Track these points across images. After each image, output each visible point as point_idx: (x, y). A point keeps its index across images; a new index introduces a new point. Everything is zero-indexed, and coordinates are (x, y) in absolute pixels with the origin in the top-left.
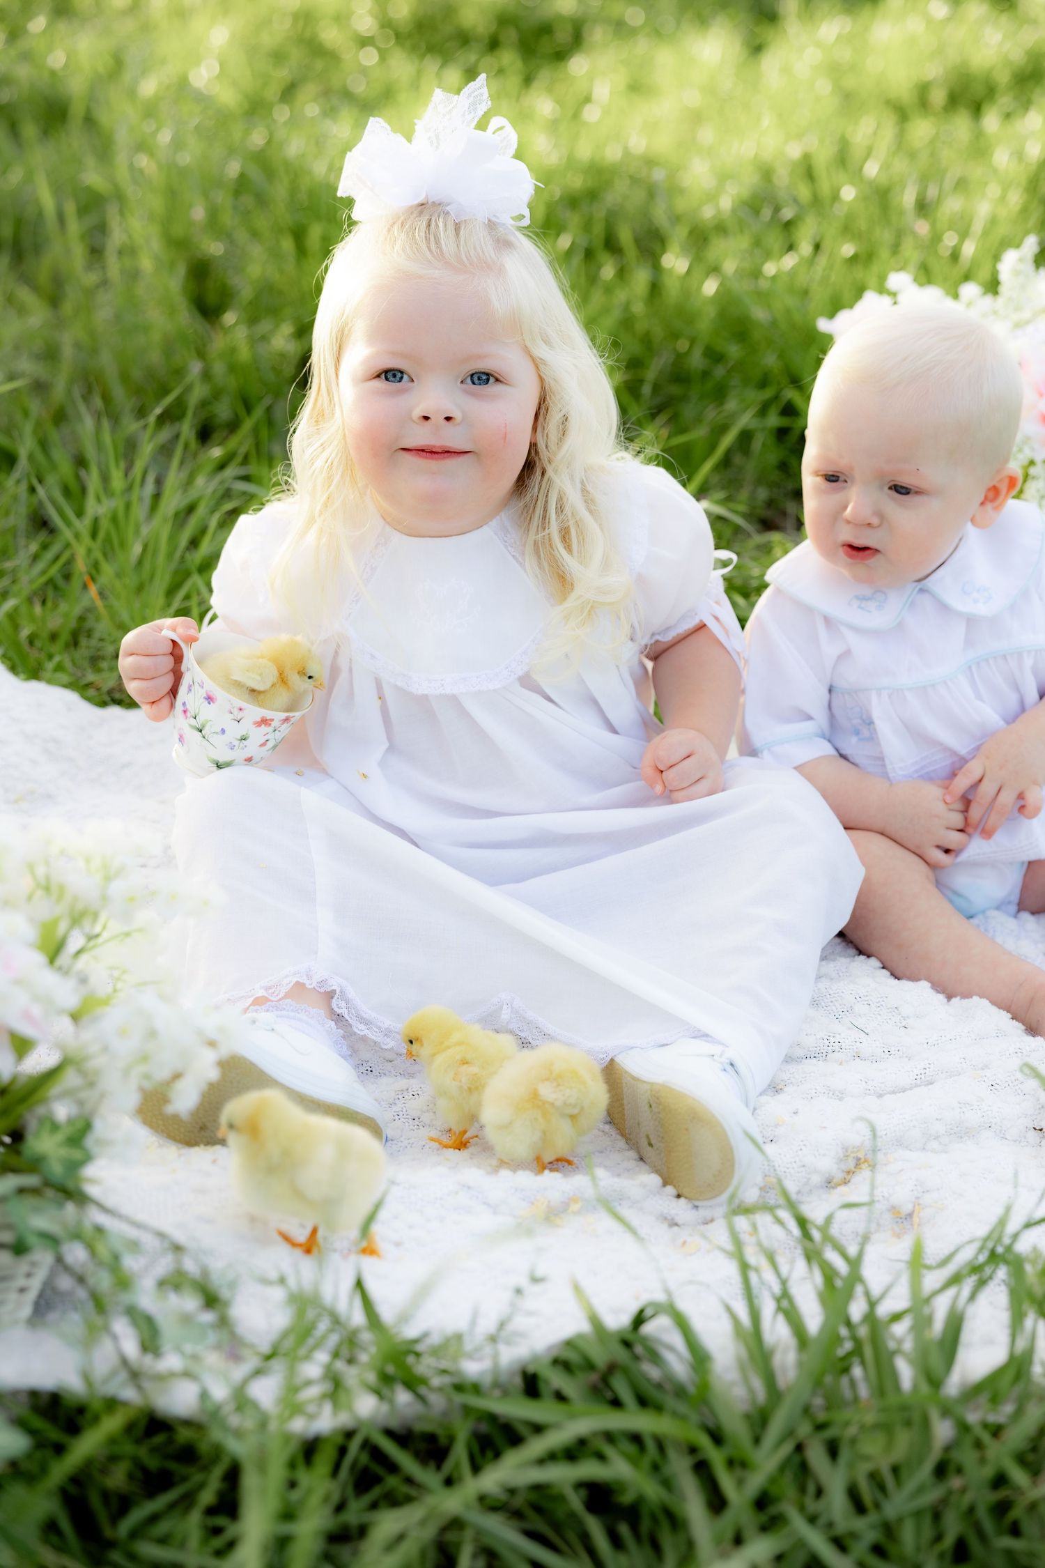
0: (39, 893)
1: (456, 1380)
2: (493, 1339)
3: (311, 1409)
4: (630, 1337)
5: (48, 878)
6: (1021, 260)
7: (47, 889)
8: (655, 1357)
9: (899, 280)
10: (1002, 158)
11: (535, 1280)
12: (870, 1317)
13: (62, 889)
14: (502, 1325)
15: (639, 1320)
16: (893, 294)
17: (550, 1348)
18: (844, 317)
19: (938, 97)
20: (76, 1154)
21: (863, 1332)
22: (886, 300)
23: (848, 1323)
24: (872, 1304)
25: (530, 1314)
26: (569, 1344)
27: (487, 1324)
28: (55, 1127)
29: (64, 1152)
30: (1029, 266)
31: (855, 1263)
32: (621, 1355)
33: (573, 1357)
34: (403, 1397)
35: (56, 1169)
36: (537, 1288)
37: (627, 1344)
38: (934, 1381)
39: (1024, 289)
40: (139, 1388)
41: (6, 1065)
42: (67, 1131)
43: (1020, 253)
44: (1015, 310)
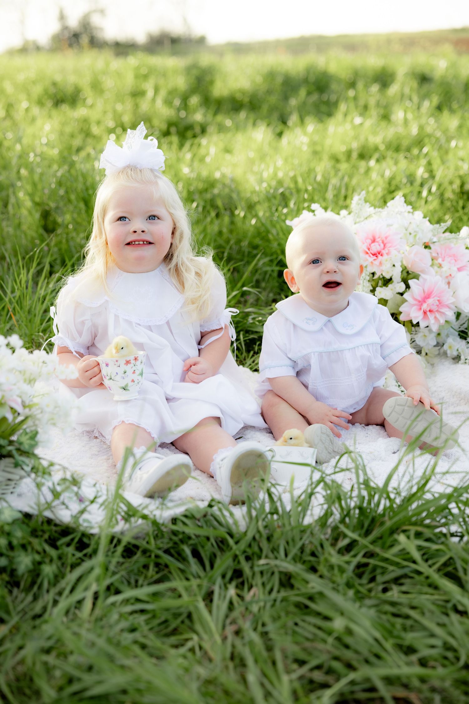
6: (360, 199)
9: (315, 206)
10: (374, 175)
15: (210, 505)
16: (313, 211)
18: (296, 220)
19: (355, 155)
20: (33, 442)
22: (311, 214)
28: (26, 434)
29: (28, 442)
30: (362, 202)
33: (188, 514)
35: (26, 447)
39: (361, 210)
40: (52, 511)
41: (10, 417)
42: (30, 435)
43: (360, 197)
44: (357, 217)
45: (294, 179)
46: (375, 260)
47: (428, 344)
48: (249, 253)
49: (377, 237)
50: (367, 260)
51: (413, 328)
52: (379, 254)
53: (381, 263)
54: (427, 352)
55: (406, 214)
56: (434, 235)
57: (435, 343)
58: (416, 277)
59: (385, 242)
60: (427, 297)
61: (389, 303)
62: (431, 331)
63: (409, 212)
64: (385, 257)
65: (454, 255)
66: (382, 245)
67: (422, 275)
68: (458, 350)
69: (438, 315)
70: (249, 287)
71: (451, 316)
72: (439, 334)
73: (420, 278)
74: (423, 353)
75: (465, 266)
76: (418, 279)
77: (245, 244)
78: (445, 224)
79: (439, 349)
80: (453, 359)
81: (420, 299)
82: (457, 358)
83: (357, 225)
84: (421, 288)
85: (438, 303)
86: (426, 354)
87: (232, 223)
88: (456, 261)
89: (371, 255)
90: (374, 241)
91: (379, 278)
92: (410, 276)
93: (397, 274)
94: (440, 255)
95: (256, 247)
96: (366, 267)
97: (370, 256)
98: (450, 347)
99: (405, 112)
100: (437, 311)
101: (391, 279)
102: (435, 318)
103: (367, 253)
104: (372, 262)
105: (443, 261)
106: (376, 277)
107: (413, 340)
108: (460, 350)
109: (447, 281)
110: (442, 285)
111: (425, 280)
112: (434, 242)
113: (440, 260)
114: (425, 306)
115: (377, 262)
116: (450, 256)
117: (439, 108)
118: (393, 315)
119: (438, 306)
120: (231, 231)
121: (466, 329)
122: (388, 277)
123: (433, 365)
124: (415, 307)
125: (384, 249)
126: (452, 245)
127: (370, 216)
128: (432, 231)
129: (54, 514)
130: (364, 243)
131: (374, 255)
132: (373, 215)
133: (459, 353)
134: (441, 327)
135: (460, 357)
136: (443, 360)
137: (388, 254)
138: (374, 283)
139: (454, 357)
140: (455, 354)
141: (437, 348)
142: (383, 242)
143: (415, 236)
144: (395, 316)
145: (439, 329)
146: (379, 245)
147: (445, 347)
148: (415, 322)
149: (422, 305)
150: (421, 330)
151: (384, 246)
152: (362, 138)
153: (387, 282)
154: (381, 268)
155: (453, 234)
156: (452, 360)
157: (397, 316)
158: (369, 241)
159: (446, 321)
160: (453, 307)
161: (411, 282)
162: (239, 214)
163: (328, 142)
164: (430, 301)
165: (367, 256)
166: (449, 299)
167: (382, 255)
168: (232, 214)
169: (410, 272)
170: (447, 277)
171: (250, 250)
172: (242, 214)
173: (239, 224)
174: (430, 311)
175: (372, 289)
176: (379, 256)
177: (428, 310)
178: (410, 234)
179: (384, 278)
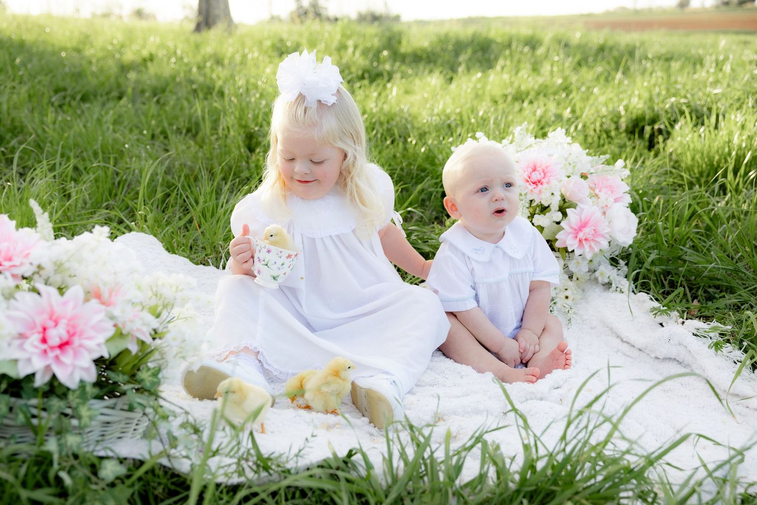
0: (154, 297)
1: (283, 469)
2: (297, 456)
3: (230, 475)
4: (347, 460)
5: (157, 291)
6: (521, 130)
7: (156, 295)
8: (355, 468)
9: (479, 134)
11: (313, 436)
12: (431, 456)
13: (161, 295)
14: (300, 451)
15: (350, 454)
17: (318, 462)
20: (155, 380)
21: (428, 461)
23: (423, 458)
24: (432, 453)
25: (311, 447)
26: (325, 460)
27: (295, 451)
28: (149, 369)
29: (150, 378)
30: (524, 132)
31: (428, 439)
32: (342, 465)
33: (325, 465)
34: (264, 474)
35: (147, 384)
36: (313, 439)
37: (345, 462)
38: (451, 480)
39: (522, 139)
40: (170, 460)
41: (134, 349)
42: (152, 371)
43: (521, 127)
44: (519, 147)
45: (460, 114)
46: (535, 188)
47: (580, 270)
48: (417, 175)
49: (538, 166)
50: (527, 188)
51: (567, 254)
52: (539, 182)
53: (540, 192)
54: (579, 277)
55: (566, 145)
56: (592, 167)
57: (587, 270)
58: (574, 206)
59: (546, 171)
60: (583, 226)
61: (545, 231)
62: (584, 259)
63: (568, 143)
64: (545, 185)
65: (610, 186)
66: (542, 174)
67: (579, 204)
68: (609, 277)
69: (593, 244)
70: (413, 208)
71: (604, 244)
72: (591, 261)
73: (578, 208)
74: (574, 278)
75: (620, 198)
76: (575, 208)
77: (414, 168)
78: (604, 156)
79: (591, 275)
80: (603, 285)
81: (576, 228)
82: (608, 285)
83: (519, 154)
84: (578, 217)
85: (593, 232)
86: (577, 279)
87: (405, 149)
88: (612, 192)
89: (532, 184)
90: (534, 170)
91: (537, 206)
92: (567, 205)
93: (555, 203)
94: (597, 186)
95: (424, 170)
96: (526, 194)
97: (530, 184)
98: (601, 274)
99: (552, 65)
100: (593, 240)
101: (549, 206)
102: (590, 246)
103: (528, 181)
104: (532, 191)
105: (600, 191)
106: (534, 204)
107: (566, 266)
108: (611, 278)
109: (603, 211)
110: (598, 214)
111: (582, 210)
112: (592, 173)
113: (597, 191)
114: (581, 235)
115: (536, 191)
116: (606, 187)
117: (579, 64)
118: (548, 241)
119: (593, 235)
120: (404, 156)
121: (617, 256)
122: (546, 205)
123: (583, 290)
124: (571, 236)
125: (544, 178)
126: (609, 177)
127: (530, 146)
128: (590, 162)
129: (171, 464)
130: (525, 172)
131: (534, 183)
132: (534, 145)
133: (610, 280)
134: (595, 255)
135: (611, 284)
136: (594, 287)
137: (548, 183)
138: (531, 210)
139: (604, 283)
140: (606, 281)
141: (589, 274)
142: (543, 171)
143: (574, 167)
144: (551, 243)
145: (593, 257)
146: (540, 174)
147: (597, 274)
148: (570, 250)
149: (578, 233)
150: (574, 257)
151: (545, 174)
152: (516, 85)
153: (544, 209)
154: (540, 196)
155: (611, 166)
156: (602, 287)
157: (553, 243)
158: (530, 170)
159: (600, 250)
160: (608, 236)
161: (568, 211)
162: (411, 142)
163: (489, 87)
164: (587, 231)
165: (528, 184)
166: (605, 229)
167: (541, 184)
168: (405, 142)
169: (566, 200)
170: (603, 208)
171: (419, 172)
172: (414, 142)
173: (411, 150)
174: (586, 240)
175: (530, 215)
176: (539, 184)
177: (584, 238)
178: (570, 164)
179: (542, 205)
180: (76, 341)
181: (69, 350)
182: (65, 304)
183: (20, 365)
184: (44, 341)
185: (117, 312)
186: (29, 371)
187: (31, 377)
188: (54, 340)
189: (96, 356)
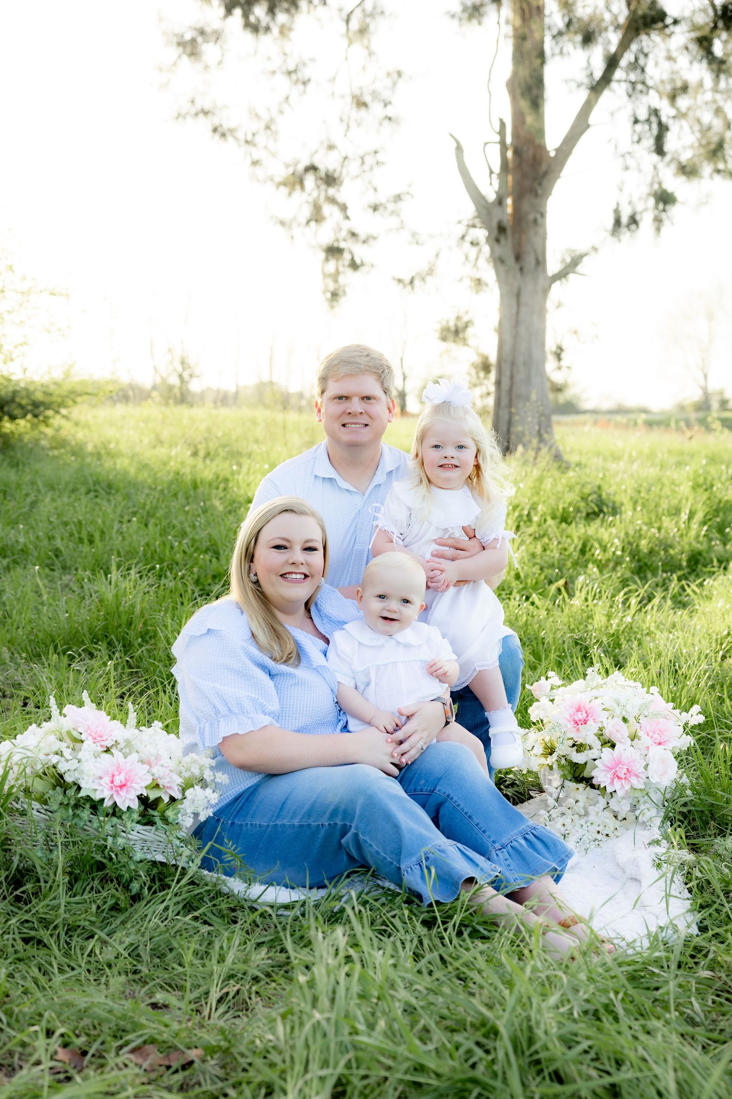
41: (166, 798)
180: (129, 784)
181: (125, 789)
182: (126, 763)
183: (98, 792)
184: (112, 782)
185: (155, 770)
186: (102, 796)
187: (103, 800)
188: (117, 782)
189: (139, 793)
